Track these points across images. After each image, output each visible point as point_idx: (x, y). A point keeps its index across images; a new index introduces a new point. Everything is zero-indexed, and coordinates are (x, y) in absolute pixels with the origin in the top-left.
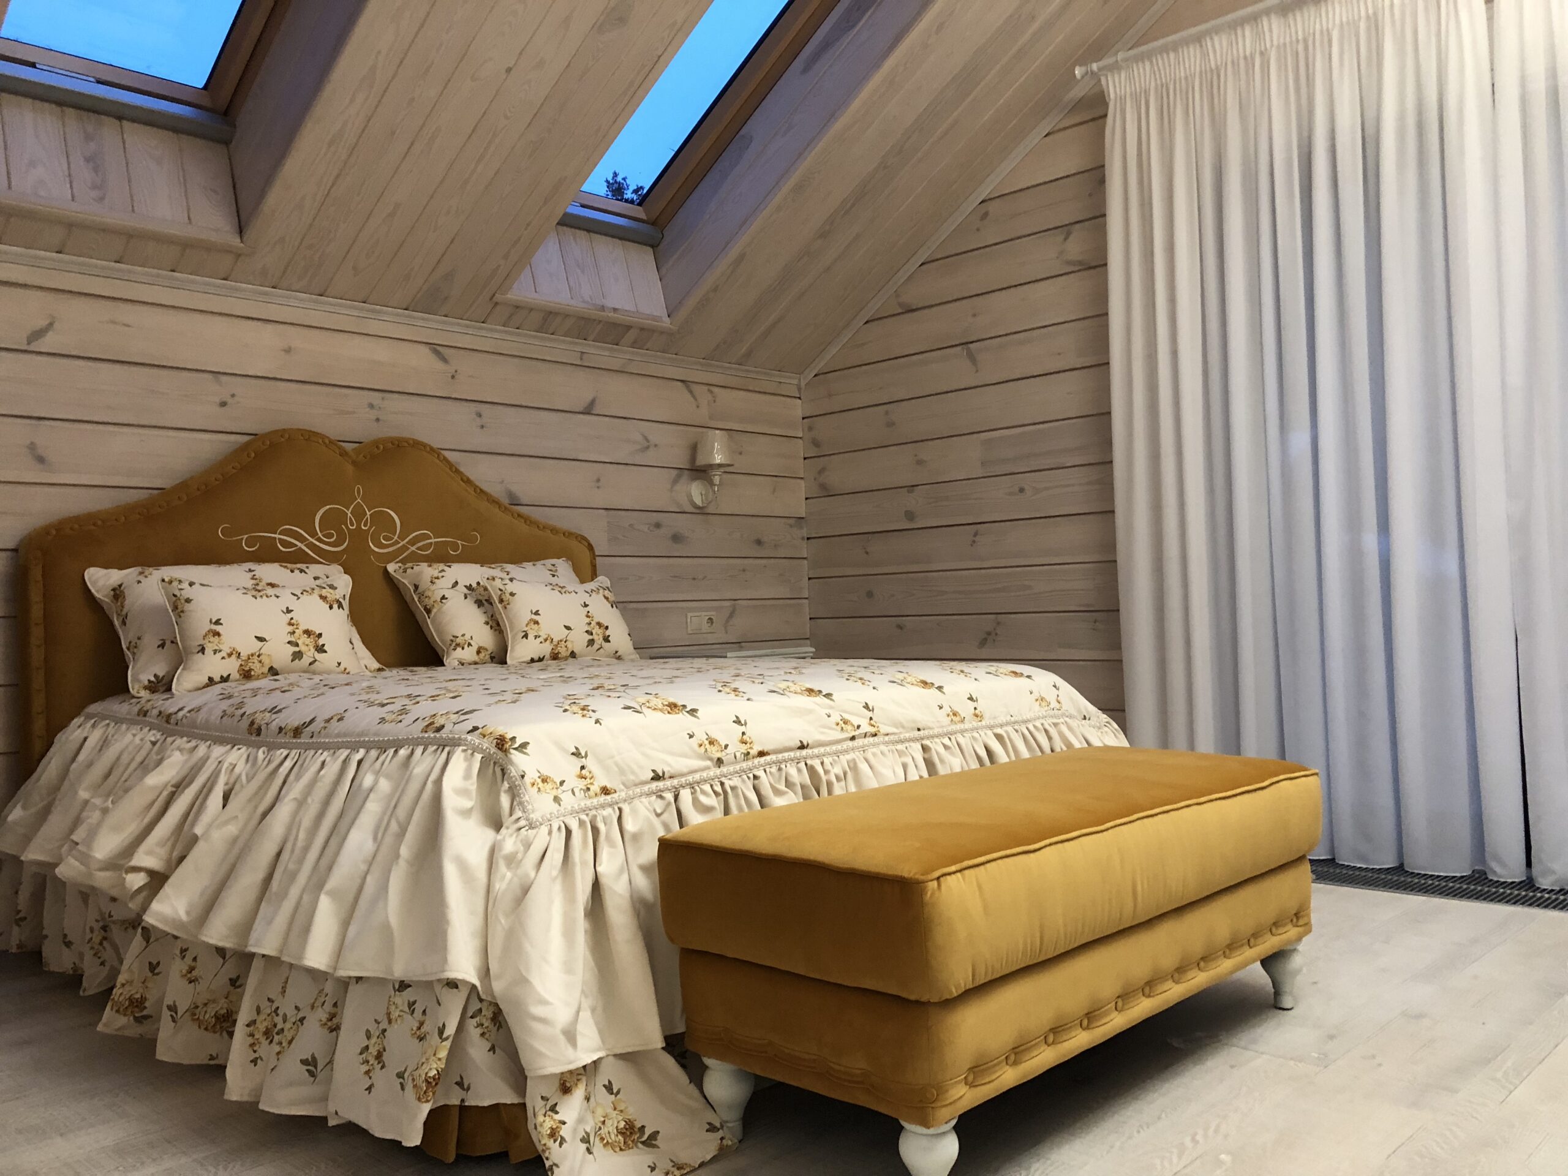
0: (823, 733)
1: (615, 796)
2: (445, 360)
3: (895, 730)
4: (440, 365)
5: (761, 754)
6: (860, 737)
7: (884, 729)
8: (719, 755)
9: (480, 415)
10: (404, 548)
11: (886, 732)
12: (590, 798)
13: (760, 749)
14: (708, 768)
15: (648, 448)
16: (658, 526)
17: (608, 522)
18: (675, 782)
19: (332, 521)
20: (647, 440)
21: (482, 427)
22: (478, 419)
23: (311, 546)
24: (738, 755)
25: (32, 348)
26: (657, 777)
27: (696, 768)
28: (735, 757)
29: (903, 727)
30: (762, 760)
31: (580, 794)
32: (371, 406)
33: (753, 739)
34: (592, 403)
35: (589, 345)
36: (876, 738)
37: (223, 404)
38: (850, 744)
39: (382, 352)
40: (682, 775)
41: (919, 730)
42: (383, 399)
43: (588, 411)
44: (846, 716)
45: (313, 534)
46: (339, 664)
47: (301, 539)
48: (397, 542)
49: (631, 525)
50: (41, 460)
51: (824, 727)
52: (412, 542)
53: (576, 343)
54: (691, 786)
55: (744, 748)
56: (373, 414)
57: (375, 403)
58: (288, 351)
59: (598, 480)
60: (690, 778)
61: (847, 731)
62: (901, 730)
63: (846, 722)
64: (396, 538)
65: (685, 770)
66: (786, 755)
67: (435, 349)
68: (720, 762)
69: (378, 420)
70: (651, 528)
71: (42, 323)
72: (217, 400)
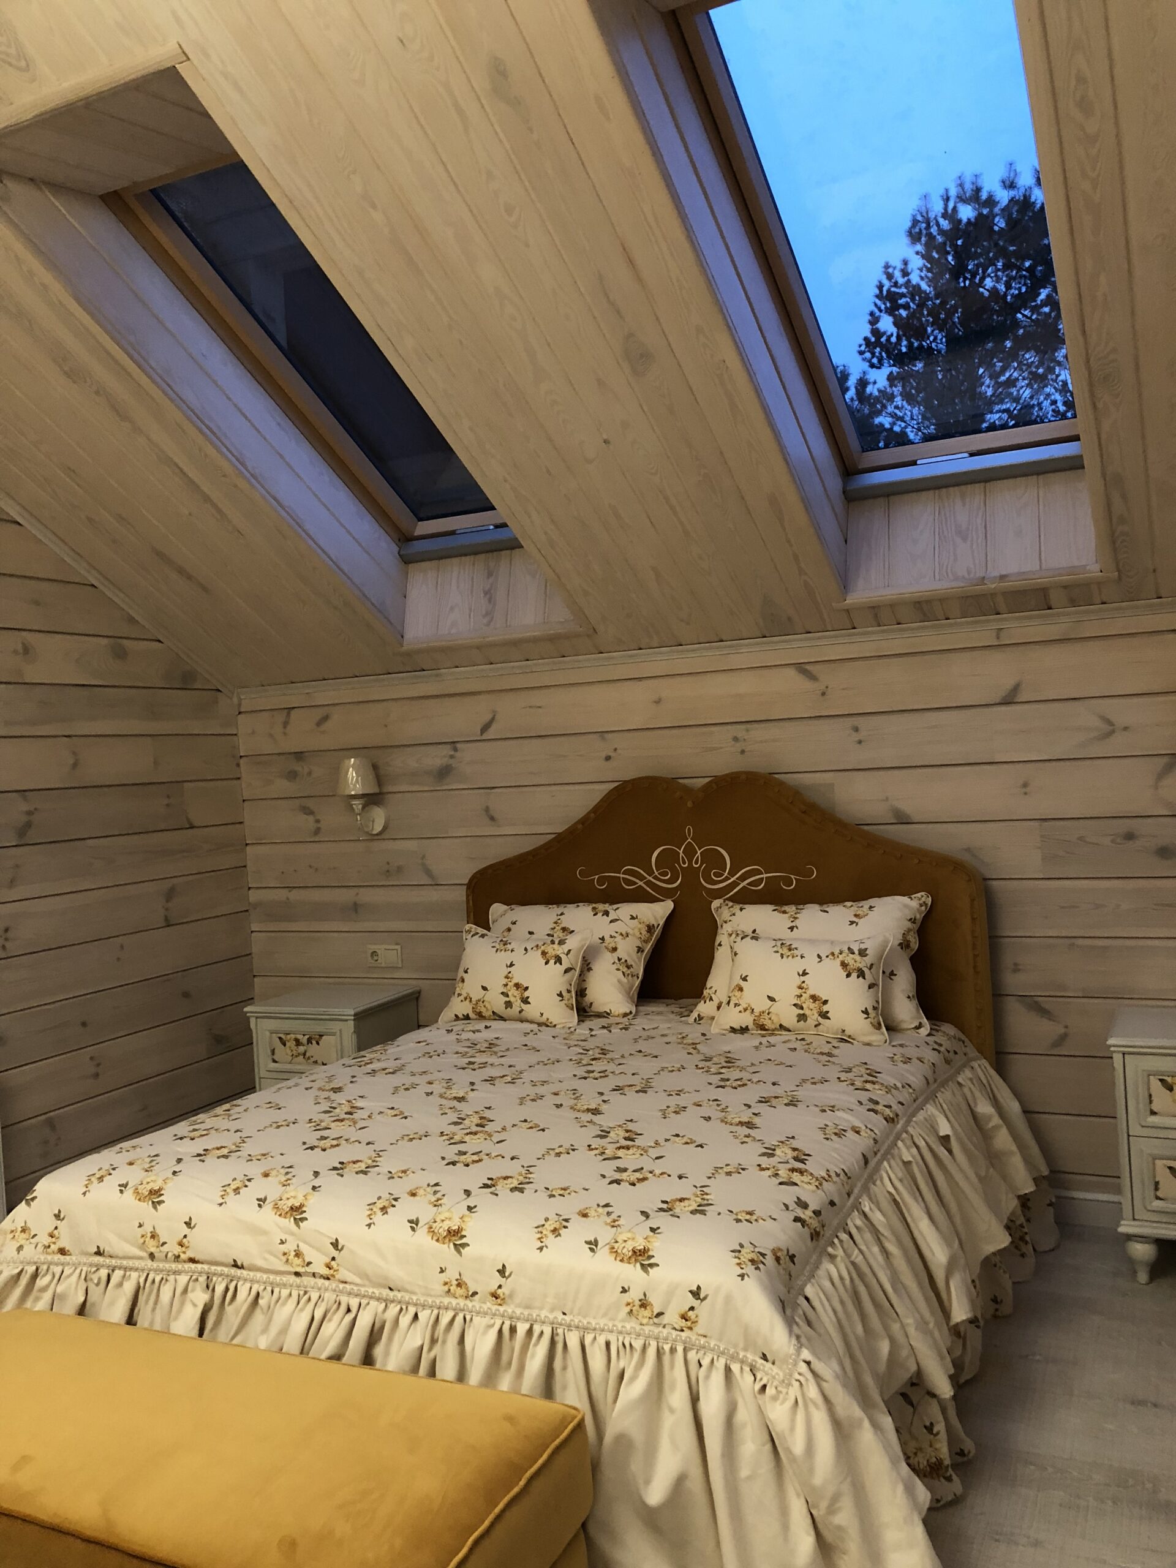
0: (265, 1259)
1: (68, 1258)
2: (812, 677)
3: (358, 1280)
4: (808, 685)
5: (192, 1260)
6: (306, 1274)
7: (343, 1274)
8: (153, 1250)
9: (856, 729)
10: (734, 884)
11: (342, 1279)
12: (47, 1253)
13: (192, 1256)
14: (140, 1258)
15: (1113, 732)
16: (1130, 836)
17: (1042, 836)
18: (114, 1262)
19: (668, 861)
20: (1110, 723)
21: (860, 742)
22: (854, 734)
23: (648, 883)
24: (170, 1255)
25: (483, 738)
26: (99, 1253)
27: (130, 1255)
28: (166, 1256)
29: (370, 1281)
30: (193, 1266)
31: (40, 1248)
32: (736, 739)
33: (191, 1245)
34: (1016, 689)
35: (1005, 619)
36: (327, 1282)
37: (608, 758)
38: (292, 1279)
39: (744, 684)
40: (117, 1257)
41: (391, 1289)
42: (747, 730)
43: (1008, 701)
44: (303, 1248)
45: (651, 873)
46: (542, 1014)
47: (642, 878)
48: (727, 879)
49: (1081, 838)
50: (492, 819)
51: (271, 1253)
52: (743, 878)
53: (988, 621)
54: (125, 1269)
55: (177, 1250)
56: (739, 746)
57: (739, 736)
58: (658, 702)
59: (1025, 785)
60: (125, 1263)
61: (291, 1265)
62: (367, 1283)
63: (298, 1254)
64: (726, 874)
65: (121, 1254)
66: (219, 1269)
67: (801, 668)
68: (152, 1256)
69: (743, 752)
70: (1118, 840)
71: (489, 717)
72: (604, 755)
